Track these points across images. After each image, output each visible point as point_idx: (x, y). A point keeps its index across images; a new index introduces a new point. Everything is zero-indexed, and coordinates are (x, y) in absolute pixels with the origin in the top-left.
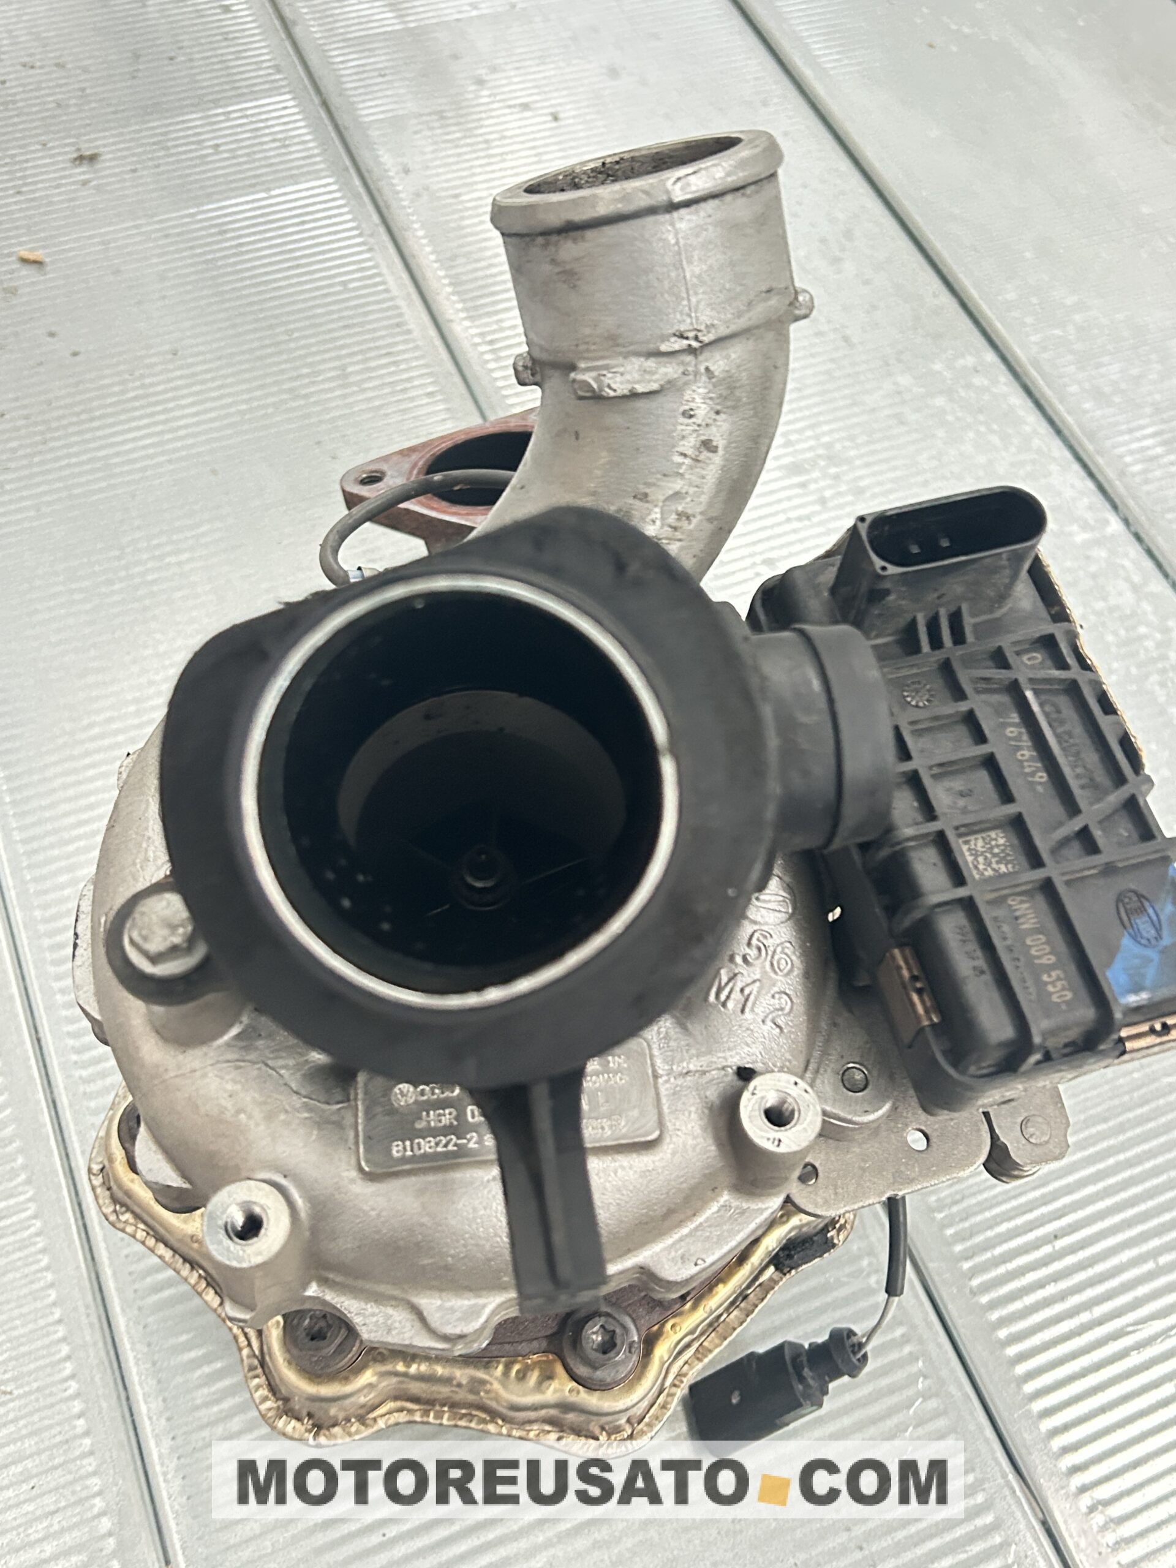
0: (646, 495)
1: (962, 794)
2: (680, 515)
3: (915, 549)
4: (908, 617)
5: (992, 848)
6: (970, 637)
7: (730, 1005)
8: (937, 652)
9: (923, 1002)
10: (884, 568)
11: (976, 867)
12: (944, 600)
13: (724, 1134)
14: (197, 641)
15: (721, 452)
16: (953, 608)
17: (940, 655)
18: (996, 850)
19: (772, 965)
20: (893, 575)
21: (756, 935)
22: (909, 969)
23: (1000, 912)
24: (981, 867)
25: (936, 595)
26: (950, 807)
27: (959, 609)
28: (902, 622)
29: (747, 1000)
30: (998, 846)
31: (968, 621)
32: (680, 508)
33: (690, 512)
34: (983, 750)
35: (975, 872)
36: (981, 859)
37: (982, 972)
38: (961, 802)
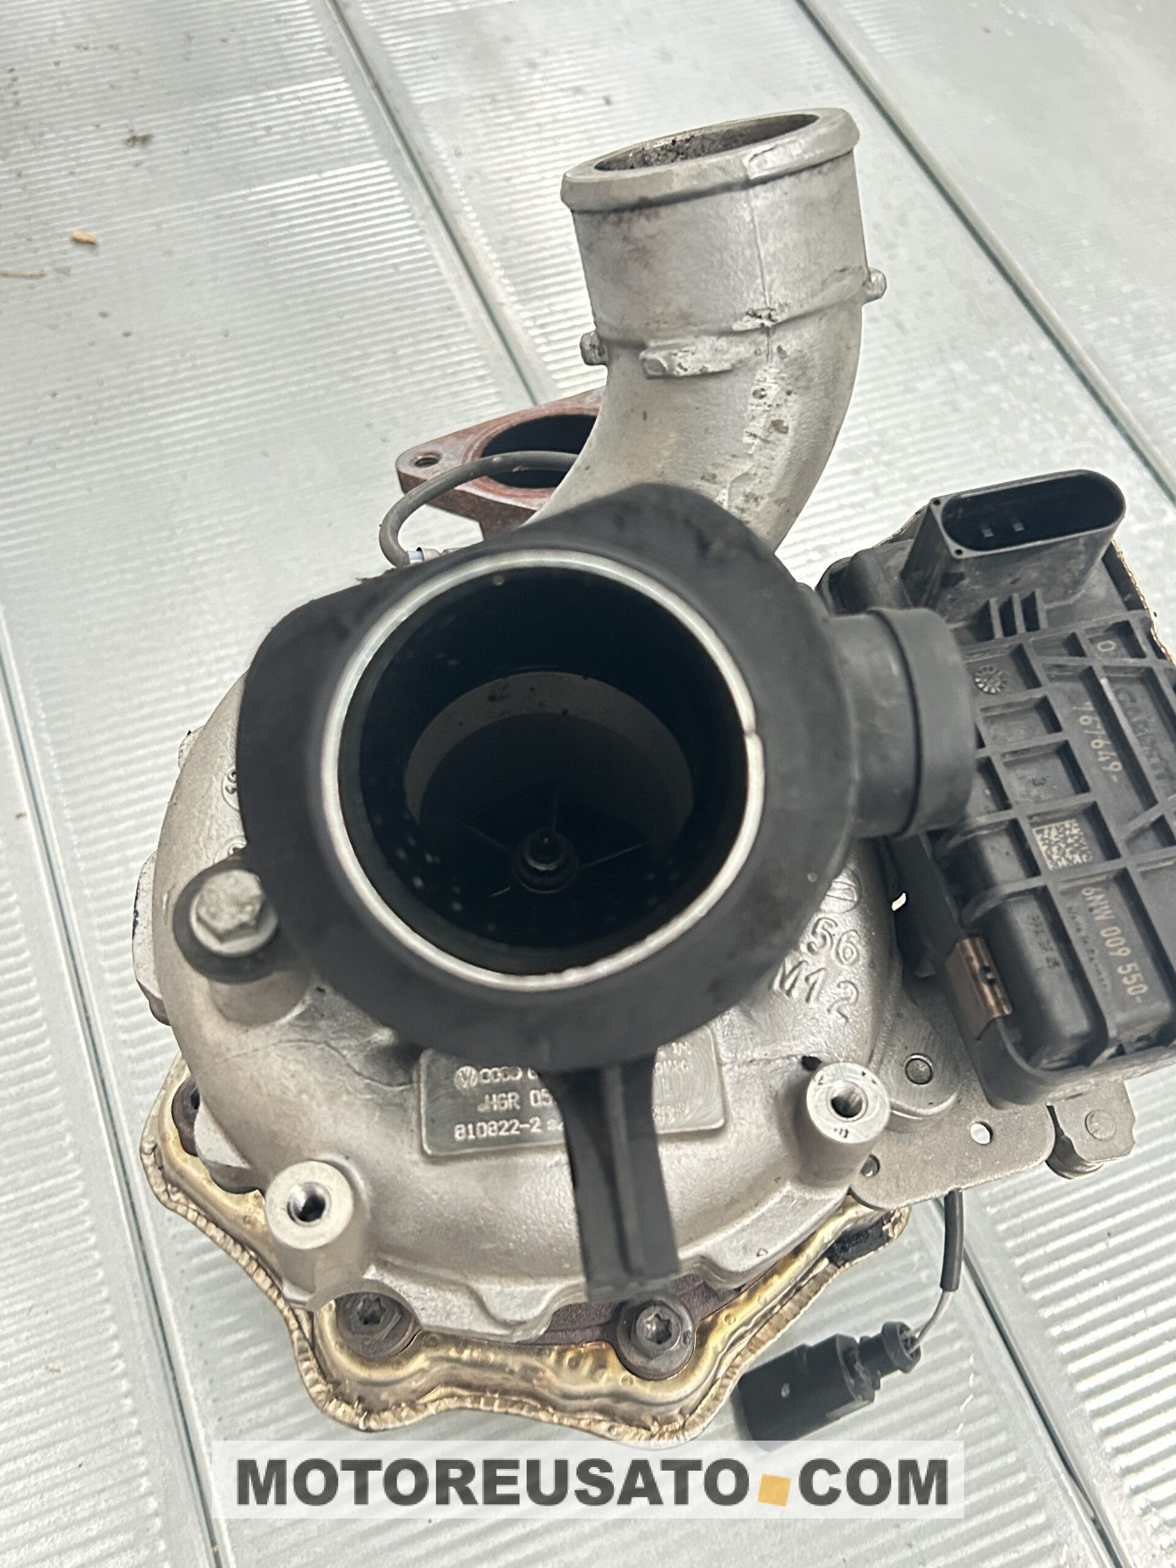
0: (714, 476)
1: (1035, 783)
2: (748, 497)
3: (988, 534)
4: (982, 602)
5: (1065, 838)
6: (1043, 622)
7: (795, 993)
8: (1009, 638)
9: (994, 994)
10: (959, 552)
11: (1050, 857)
12: (1018, 585)
13: (789, 1125)
14: (275, 617)
15: (791, 432)
16: (1027, 594)
17: (1012, 642)
18: (1070, 841)
19: (837, 954)
20: (967, 559)
21: (822, 923)
22: (980, 960)
23: (1075, 904)
24: (1055, 857)
25: (1009, 580)
26: (1023, 796)
27: (1033, 595)
28: (974, 608)
29: (812, 988)
30: (1072, 836)
31: (1042, 607)
32: (748, 490)
33: (757, 493)
34: (1057, 738)
35: (1048, 862)
36: (1055, 849)
37: (1056, 964)
38: (1034, 792)
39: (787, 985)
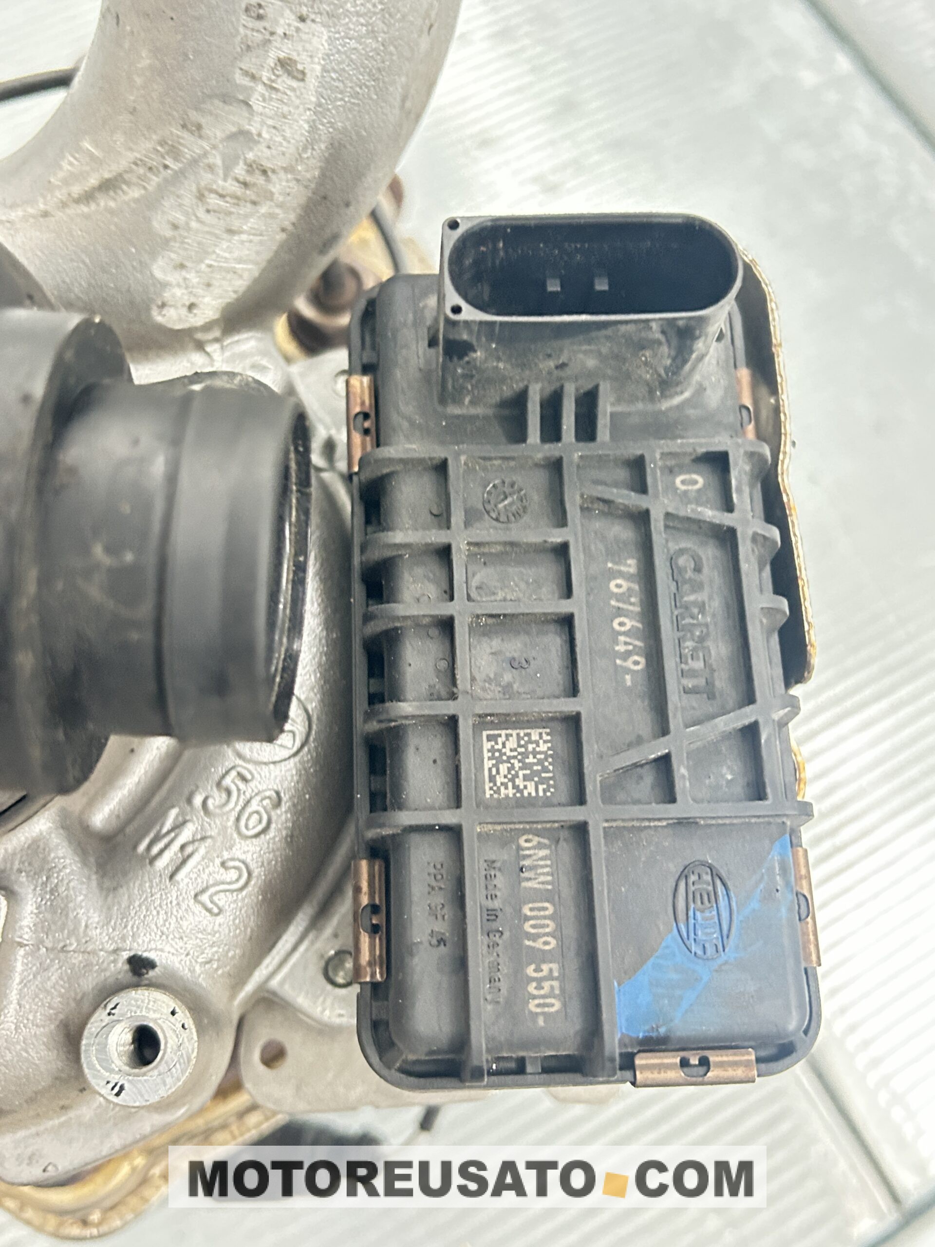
0: (199, 127)
1: (513, 664)
2: (251, 167)
3: (553, 286)
4: (517, 387)
5: (525, 755)
6: (603, 432)
7: (161, 864)
8: (547, 446)
9: (372, 947)
10: (457, 310)
11: (492, 779)
12: (568, 371)
15: (312, 82)
16: (588, 386)
17: (552, 450)
18: (531, 760)
19: (238, 819)
21: (233, 773)
22: (371, 894)
23: (502, 856)
24: (499, 780)
25: (552, 364)
26: (489, 680)
27: (596, 387)
28: (507, 392)
29: (184, 862)
30: (535, 753)
31: (606, 407)
32: (250, 156)
33: (268, 165)
34: (564, 607)
35: (488, 785)
36: (503, 768)
37: (441, 941)
38: (507, 677)
39: (155, 850)
